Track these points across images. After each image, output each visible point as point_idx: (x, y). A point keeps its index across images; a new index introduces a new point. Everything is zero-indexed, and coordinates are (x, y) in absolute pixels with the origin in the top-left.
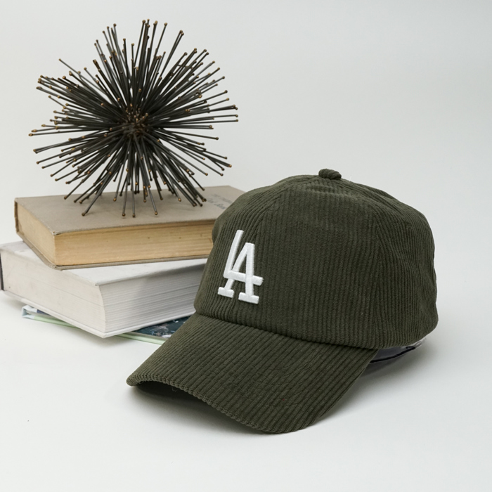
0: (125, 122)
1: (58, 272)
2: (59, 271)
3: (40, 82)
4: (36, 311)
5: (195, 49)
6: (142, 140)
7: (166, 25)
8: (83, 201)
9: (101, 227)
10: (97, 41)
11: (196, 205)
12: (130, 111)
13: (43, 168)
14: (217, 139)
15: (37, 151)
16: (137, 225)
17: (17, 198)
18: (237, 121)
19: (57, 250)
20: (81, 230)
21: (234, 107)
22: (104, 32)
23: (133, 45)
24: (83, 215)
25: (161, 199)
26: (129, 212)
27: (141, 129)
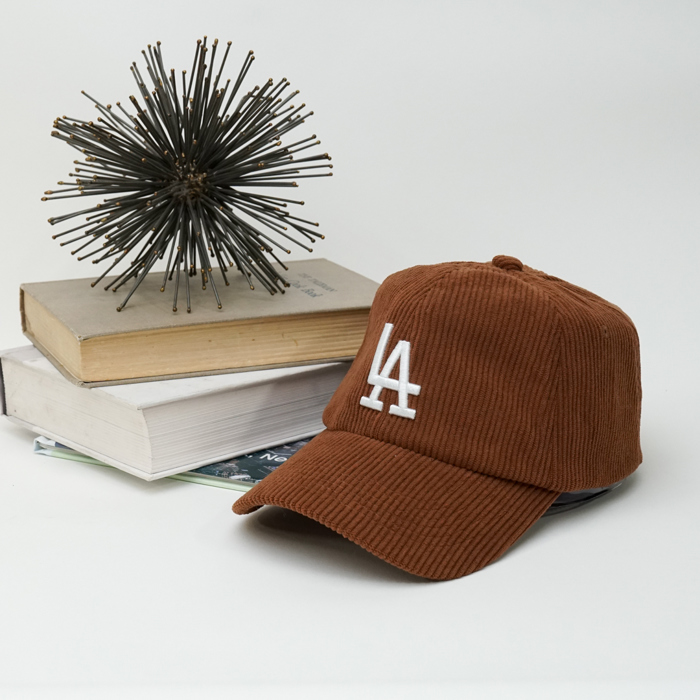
0: (175, 179)
1: (85, 390)
2: (87, 390)
3: (57, 126)
4: (53, 444)
5: (271, 80)
6: (199, 205)
7: (229, 44)
8: (117, 288)
9: (144, 328)
10: (134, 64)
11: (276, 292)
12: (182, 164)
13: (62, 245)
14: (302, 203)
15: (52, 221)
16: (193, 325)
17: (24, 285)
18: (331, 175)
19: (84, 360)
20: (117, 333)
21: (326, 157)
22: (143, 52)
23: (184, 73)
24: (119, 310)
25: (227, 284)
26: (182, 305)
27: (198, 189)
